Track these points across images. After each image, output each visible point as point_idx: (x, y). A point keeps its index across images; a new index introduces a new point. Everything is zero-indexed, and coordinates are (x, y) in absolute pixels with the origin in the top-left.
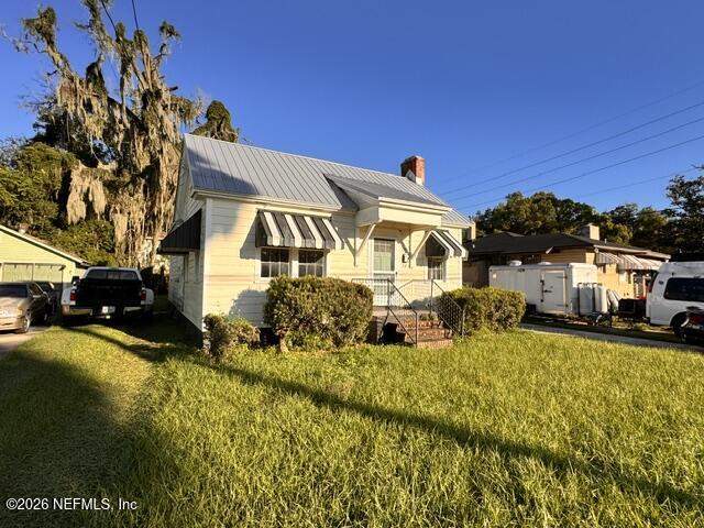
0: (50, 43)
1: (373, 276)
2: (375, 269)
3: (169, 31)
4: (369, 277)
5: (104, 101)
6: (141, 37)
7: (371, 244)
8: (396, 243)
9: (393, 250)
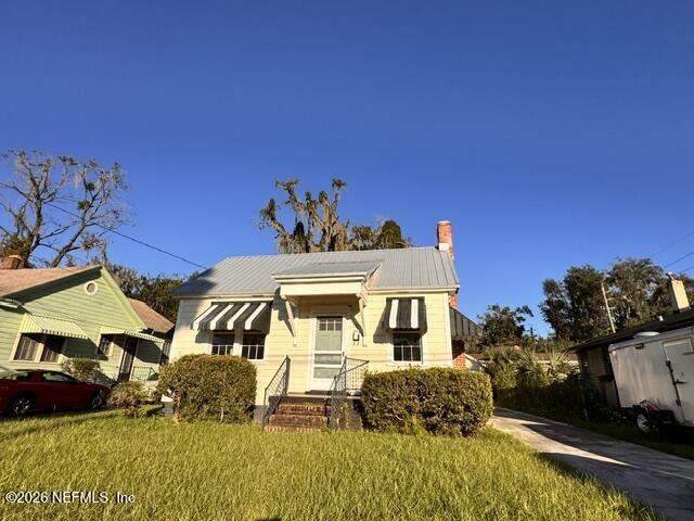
0: (273, 219)
1: (314, 358)
2: (316, 349)
3: (339, 184)
4: (309, 358)
5: (304, 246)
6: (322, 196)
7: (314, 322)
8: (344, 319)
9: (340, 327)
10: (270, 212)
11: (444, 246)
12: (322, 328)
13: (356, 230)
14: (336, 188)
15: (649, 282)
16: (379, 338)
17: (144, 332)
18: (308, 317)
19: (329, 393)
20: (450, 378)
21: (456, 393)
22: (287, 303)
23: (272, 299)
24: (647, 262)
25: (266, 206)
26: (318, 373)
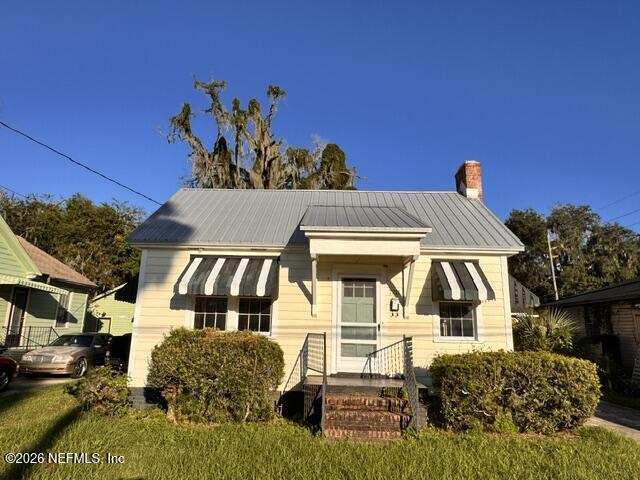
0: (188, 131)
1: (340, 330)
2: (343, 320)
3: (276, 92)
4: (334, 330)
5: (227, 168)
6: (253, 105)
7: (337, 286)
8: (378, 283)
9: (373, 293)
10: (184, 123)
11: (473, 193)
12: (347, 293)
13: (291, 153)
14: (272, 96)
15: (585, 229)
16: (422, 309)
17: (38, 279)
18: (329, 279)
19: (362, 376)
20: (556, 369)
21: (564, 386)
22: (314, 263)
23: (278, 254)
24: (586, 209)
25: (178, 113)
26: (347, 351)
